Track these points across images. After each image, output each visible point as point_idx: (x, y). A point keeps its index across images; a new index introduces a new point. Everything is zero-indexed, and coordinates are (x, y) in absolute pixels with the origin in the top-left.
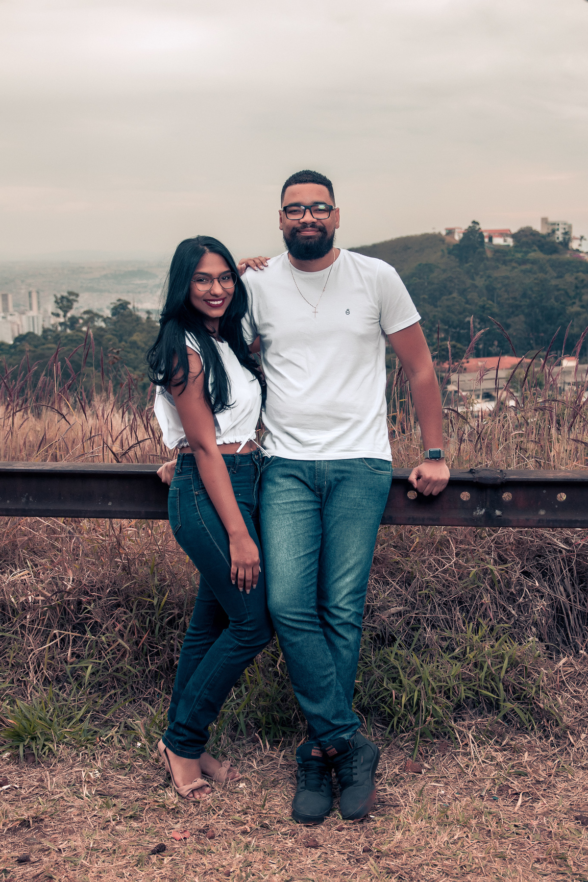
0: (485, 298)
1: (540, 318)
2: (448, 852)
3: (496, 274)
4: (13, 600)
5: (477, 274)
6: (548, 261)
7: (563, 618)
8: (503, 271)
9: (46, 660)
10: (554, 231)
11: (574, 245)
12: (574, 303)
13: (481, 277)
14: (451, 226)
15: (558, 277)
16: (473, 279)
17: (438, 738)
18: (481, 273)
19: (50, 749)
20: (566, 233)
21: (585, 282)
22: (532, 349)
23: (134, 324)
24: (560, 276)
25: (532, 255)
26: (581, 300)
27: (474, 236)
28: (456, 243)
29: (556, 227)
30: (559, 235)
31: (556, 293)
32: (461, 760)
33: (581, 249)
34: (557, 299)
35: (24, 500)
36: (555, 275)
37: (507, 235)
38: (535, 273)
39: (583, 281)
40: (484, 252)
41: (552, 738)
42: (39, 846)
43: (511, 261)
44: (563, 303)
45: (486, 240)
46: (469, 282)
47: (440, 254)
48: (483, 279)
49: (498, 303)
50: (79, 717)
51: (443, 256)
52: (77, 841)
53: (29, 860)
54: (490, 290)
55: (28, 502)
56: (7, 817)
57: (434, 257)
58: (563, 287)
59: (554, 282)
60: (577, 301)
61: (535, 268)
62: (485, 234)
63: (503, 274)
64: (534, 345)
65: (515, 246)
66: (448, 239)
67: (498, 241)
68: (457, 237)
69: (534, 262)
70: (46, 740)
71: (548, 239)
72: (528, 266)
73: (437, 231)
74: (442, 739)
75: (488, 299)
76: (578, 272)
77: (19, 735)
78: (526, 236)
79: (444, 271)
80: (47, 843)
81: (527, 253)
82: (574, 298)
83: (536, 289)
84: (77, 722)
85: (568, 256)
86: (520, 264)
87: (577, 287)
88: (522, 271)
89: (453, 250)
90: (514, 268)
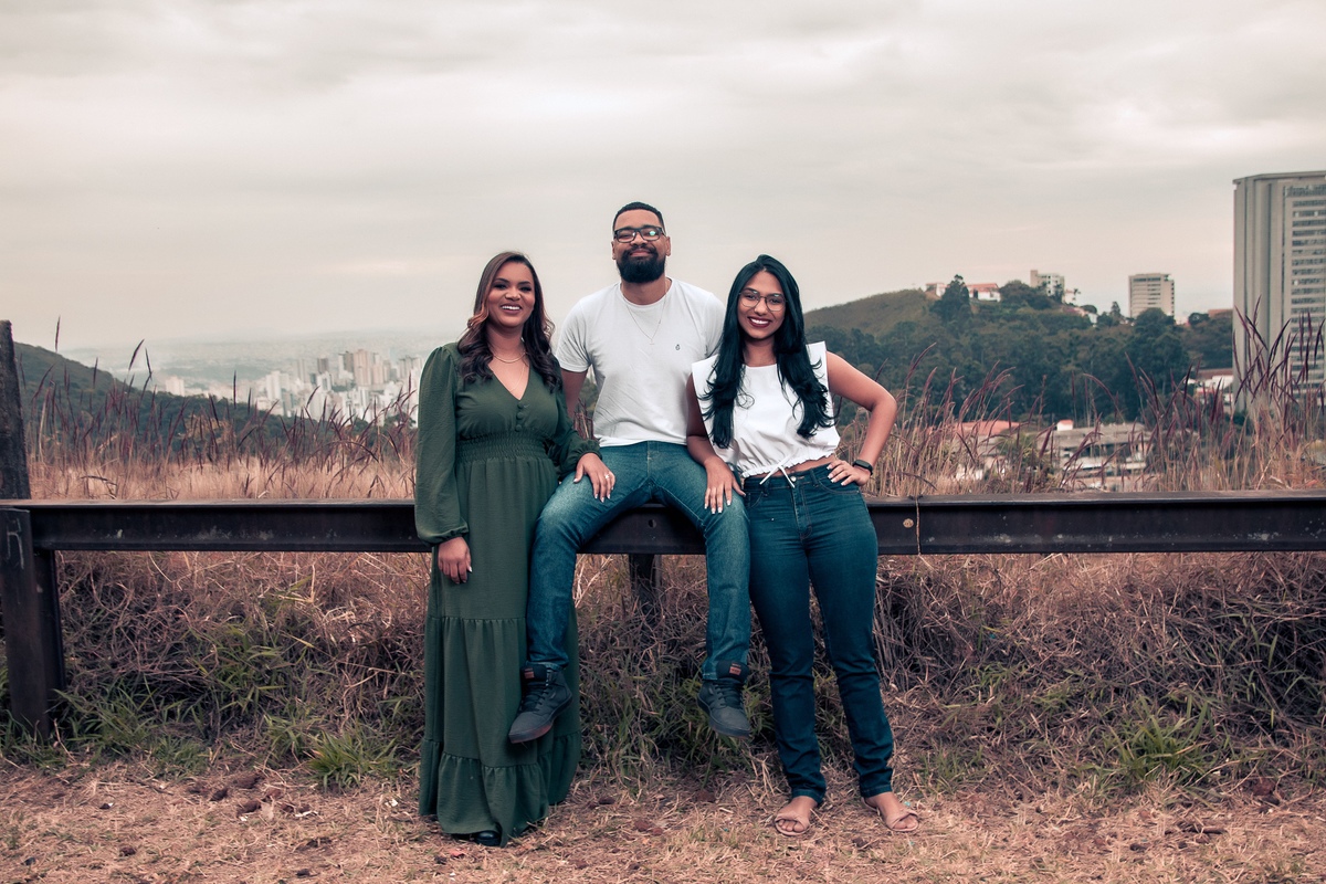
0: (971, 358)
1: (1032, 378)
2: (711, 870)
3: (982, 332)
4: (333, 638)
5: (962, 332)
6: (1039, 317)
7: (877, 652)
8: (990, 329)
9: (361, 698)
10: (1045, 285)
11: (1068, 299)
12: (1069, 362)
13: (967, 335)
14: (932, 281)
15: (1050, 334)
16: (958, 338)
17: (736, 769)
18: (967, 331)
19: (353, 780)
20: (1058, 286)
21: (1080, 339)
22: (1024, 412)
23: (592, 393)
24: (1053, 333)
25: (1021, 311)
26: (1076, 358)
27: (957, 292)
28: (937, 299)
29: (1047, 280)
30: (1051, 288)
31: (1049, 351)
32: (754, 791)
33: (1075, 303)
34: (1050, 358)
35: (328, 536)
36: (1048, 331)
37: (994, 290)
38: (1025, 330)
39: (1077, 338)
40: (969, 308)
41: (849, 769)
42: (320, 863)
43: (998, 317)
44: (1056, 361)
45: (971, 295)
46: (953, 341)
47: (920, 311)
48: (969, 337)
49: (986, 363)
50: (385, 751)
51: (924, 314)
52: (358, 859)
53: (308, 875)
54: (976, 348)
55: (332, 537)
56: (298, 837)
57: (914, 315)
58: (1056, 344)
59: (1046, 339)
60: (1072, 359)
61: (1025, 324)
62: (969, 289)
63: (990, 332)
64: (1026, 408)
65: (1003, 302)
66: (930, 295)
67: (984, 296)
68: (940, 292)
69: (1023, 318)
70: (351, 771)
71: (1038, 293)
72: (1017, 323)
73: (917, 288)
74: (739, 770)
75: (974, 359)
76: (1072, 328)
77: (325, 767)
78: (1015, 290)
79: (926, 329)
80: (329, 860)
81: (1016, 308)
82: (1069, 356)
83: (1026, 347)
84: (383, 756)
85: (1061, 311)
86: (1008, 321)
87: (1071, 344)
88: (1010, 328)
89: (935, 306)
90: (1002, 325)
